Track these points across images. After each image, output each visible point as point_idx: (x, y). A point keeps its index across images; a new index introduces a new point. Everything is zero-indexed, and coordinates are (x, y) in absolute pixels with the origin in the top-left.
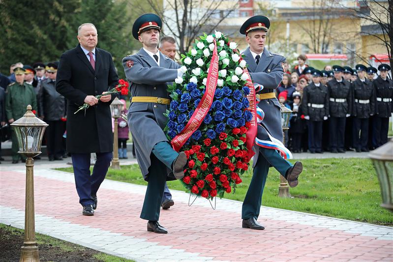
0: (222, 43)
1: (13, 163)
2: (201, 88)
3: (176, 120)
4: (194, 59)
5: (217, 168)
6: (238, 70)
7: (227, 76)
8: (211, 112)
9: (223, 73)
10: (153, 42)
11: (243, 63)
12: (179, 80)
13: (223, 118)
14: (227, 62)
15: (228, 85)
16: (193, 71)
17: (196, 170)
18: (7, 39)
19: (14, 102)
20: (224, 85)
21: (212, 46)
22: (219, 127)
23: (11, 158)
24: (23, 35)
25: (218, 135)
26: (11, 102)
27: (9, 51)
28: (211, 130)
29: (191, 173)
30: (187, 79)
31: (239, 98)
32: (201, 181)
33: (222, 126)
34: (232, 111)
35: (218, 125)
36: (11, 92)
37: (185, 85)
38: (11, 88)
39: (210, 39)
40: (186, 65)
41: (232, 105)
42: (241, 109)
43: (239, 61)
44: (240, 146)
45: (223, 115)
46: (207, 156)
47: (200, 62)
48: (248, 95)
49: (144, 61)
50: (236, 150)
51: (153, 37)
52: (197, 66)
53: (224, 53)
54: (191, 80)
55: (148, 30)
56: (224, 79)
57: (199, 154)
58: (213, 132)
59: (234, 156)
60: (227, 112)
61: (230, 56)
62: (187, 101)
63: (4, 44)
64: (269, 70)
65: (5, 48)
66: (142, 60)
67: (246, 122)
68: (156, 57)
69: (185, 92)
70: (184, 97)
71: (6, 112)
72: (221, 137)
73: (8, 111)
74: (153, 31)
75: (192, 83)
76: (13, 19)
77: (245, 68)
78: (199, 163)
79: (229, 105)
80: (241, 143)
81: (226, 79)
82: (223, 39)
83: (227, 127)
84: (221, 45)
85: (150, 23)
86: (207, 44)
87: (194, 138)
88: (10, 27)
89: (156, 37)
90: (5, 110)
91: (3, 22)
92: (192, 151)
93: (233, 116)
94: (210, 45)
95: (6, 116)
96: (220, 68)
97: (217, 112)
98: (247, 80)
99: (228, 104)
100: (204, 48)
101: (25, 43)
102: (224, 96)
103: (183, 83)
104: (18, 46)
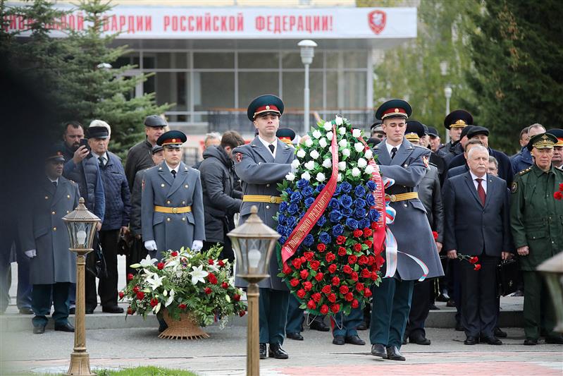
0: (343, 131)
1: (526, 344)
2: (314, 185)
3: (284, 224)
4: (308, 151)
5: (336, 278)
6: (362, 162)
7: (347, 169)
8: (326, 212)
9: (343, 165)
10: (269, 131)
11: (369, 154)
12: (291, 177)
13: (340, 218)
14: (347, 153)
15: (348, 180)
16: (306, 165)
17: (311, 281)
18: (510, 69)
19: (530, 209)
20: (344, 180)
21: (330, 135)
22: (336, 229)
23: (520, 332)
24: (545, 58)
25: (334, 239)
26: (523, 210)
27: (512, 95)
28: (325, 234)
29: (305, 285)
30: (299, 175)
31: (361, 196)
32: (318, 294)
33: (339, 228)
34: (352, 210)
35: (334, 227)
36: (522, 187)
37: (297, 182)
38: (524, 178)
39: (328, 126)
40: (299, 159)
41: (351, 204)
42: (364, 208)
43: (364, 151)
44: (365, 252)
45: (339, 215)
46: (322, 264)
47: (315, 154)
48: (374, 192)
49: (255, 152)
50: (359, 256)
51: (269, 125)
52: (311, 159)
53: (344, 143)
54: (303, 176)
55: (264, 116)
56: (343, 173)
57: (313, 263)
58: (326, 236)
59: (357, 263)
60: (346, 211)
61: (353, 145)
62: (297, 201)
63: (503, 79)
64: (406, 165)
65: (505, 90)
66: (254, 152)
67: (371, 222)
68: (272, 147)
69: (296, 191)
70: (294, 197)
71: (511, 230)
72: (339, 242)
73: (516, 228)
74: (269, 117)
75: (304, 179)
76: (524, 25)
77: (371, 159)
78: (313, 273)
79: (349, 203)
80: (365, 247)
81: (345, 172)
82: (345, 125)
83: (347, 229)
84: (341, 133)
85: (268, 107)
86: (324, 132)
87: (306, 243)
88: (518, 44)
89: (273, 124)
90: (510, 227)
91: (503, 34)
92: (304, 259)
93: (354, 216)
94: (328, 133)
95: (512, 239)
96: (340, 160)
97: (333, 212)
98: (373, 173)
99: (346, 202)
100: (321, 137)
101: (548, 77)
102: (342, 193)
103: (295, 180)
104: (532, 85)
